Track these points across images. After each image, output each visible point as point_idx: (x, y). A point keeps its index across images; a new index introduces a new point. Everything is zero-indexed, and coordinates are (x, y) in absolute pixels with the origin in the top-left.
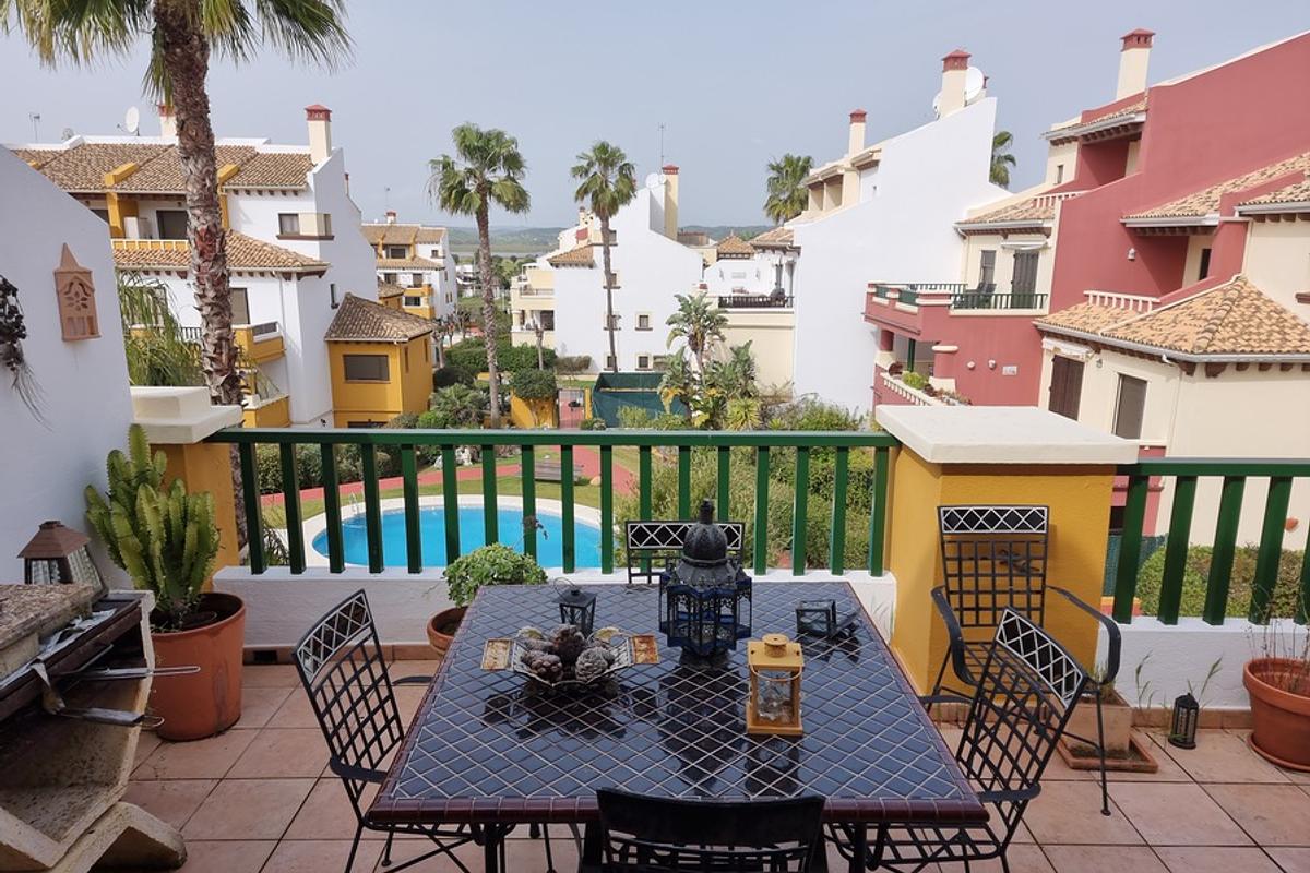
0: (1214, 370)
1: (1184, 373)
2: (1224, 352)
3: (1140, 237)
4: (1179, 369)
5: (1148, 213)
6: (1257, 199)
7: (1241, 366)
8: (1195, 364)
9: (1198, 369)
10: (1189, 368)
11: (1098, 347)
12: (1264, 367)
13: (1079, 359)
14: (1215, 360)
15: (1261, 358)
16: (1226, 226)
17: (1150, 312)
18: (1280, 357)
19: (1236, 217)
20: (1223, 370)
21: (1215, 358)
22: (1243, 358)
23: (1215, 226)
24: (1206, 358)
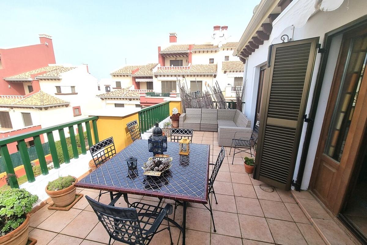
0: (46, 108)
1: (40, 110)
2: (47, 105)
3: (10, 83)
4: (38, 109)
5: (11, 77)
6: (39, 76)
7: (51, 107)
8: (42, 108)
9: (43, 109)
10: (41, 109)
11: (12, 108)
12: (55, 107)
13: (7, 111)
14: (46, 107)
15: (55, 105)
16: (34, 81)
17: (23, 99)
18: (58, 105)
19: (36, 79)
20: (48, 108)
21: (46, 106)
22: (51, 106)
23: (31, 81)
24: (44, 106)
